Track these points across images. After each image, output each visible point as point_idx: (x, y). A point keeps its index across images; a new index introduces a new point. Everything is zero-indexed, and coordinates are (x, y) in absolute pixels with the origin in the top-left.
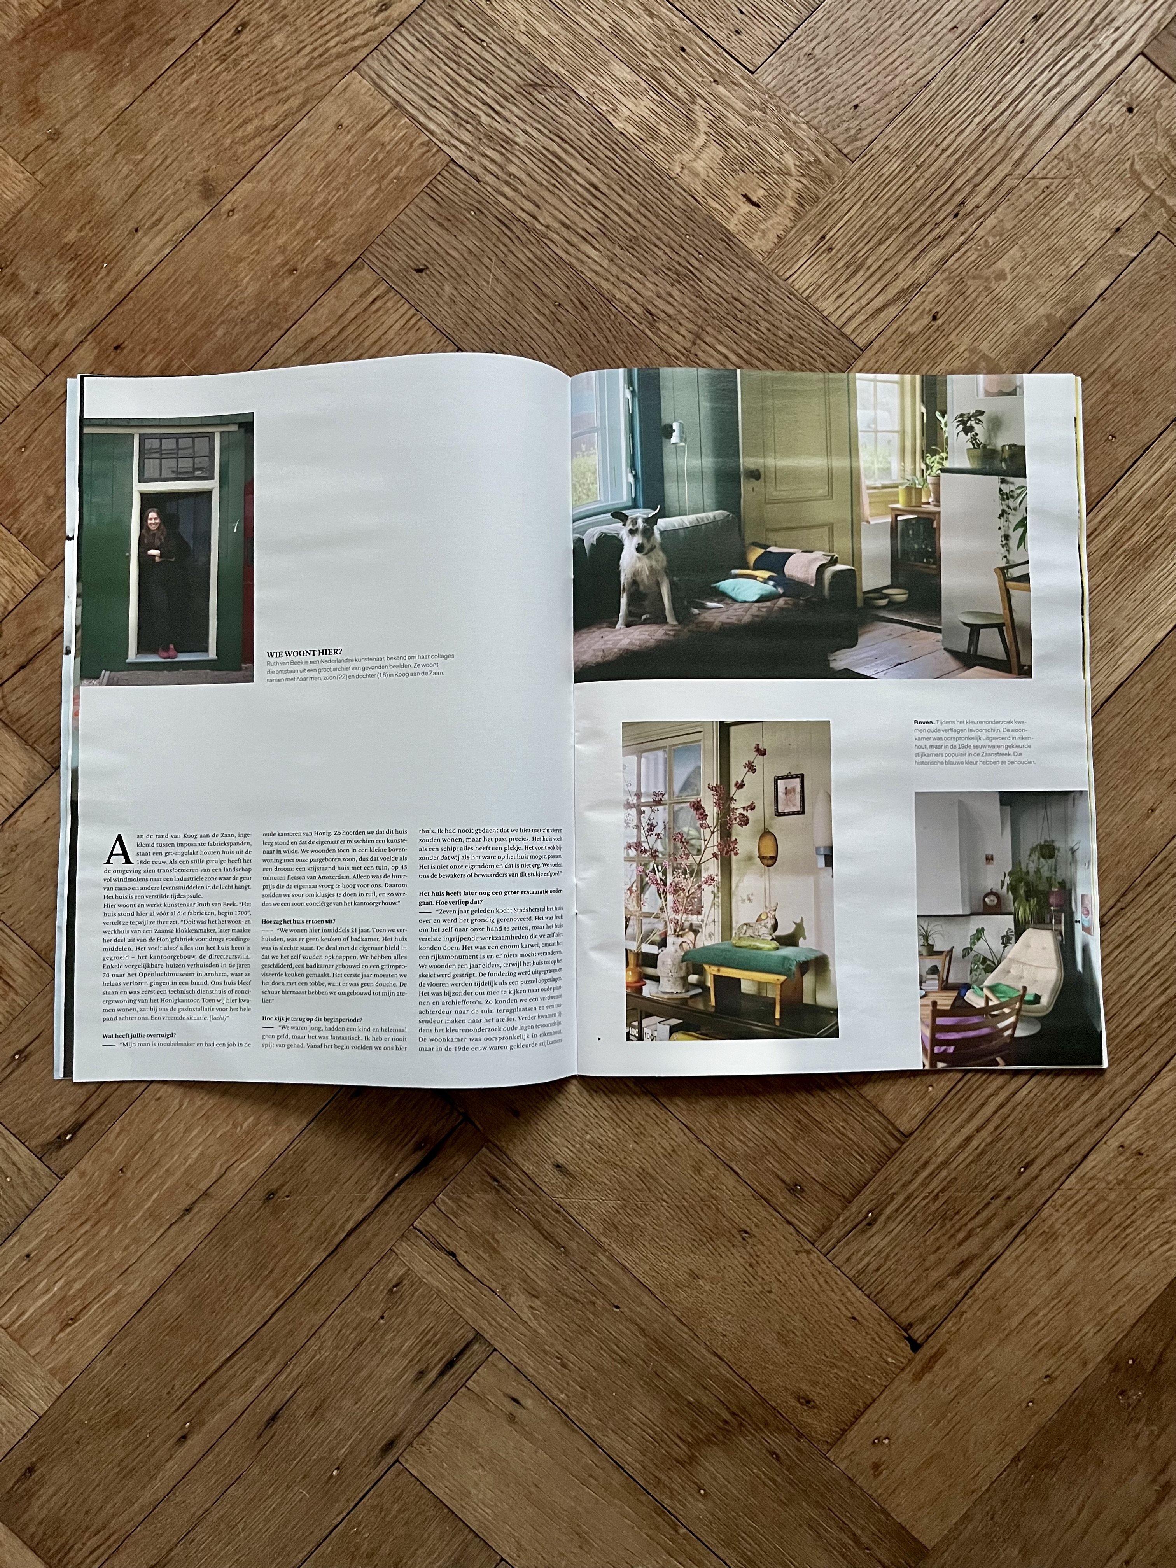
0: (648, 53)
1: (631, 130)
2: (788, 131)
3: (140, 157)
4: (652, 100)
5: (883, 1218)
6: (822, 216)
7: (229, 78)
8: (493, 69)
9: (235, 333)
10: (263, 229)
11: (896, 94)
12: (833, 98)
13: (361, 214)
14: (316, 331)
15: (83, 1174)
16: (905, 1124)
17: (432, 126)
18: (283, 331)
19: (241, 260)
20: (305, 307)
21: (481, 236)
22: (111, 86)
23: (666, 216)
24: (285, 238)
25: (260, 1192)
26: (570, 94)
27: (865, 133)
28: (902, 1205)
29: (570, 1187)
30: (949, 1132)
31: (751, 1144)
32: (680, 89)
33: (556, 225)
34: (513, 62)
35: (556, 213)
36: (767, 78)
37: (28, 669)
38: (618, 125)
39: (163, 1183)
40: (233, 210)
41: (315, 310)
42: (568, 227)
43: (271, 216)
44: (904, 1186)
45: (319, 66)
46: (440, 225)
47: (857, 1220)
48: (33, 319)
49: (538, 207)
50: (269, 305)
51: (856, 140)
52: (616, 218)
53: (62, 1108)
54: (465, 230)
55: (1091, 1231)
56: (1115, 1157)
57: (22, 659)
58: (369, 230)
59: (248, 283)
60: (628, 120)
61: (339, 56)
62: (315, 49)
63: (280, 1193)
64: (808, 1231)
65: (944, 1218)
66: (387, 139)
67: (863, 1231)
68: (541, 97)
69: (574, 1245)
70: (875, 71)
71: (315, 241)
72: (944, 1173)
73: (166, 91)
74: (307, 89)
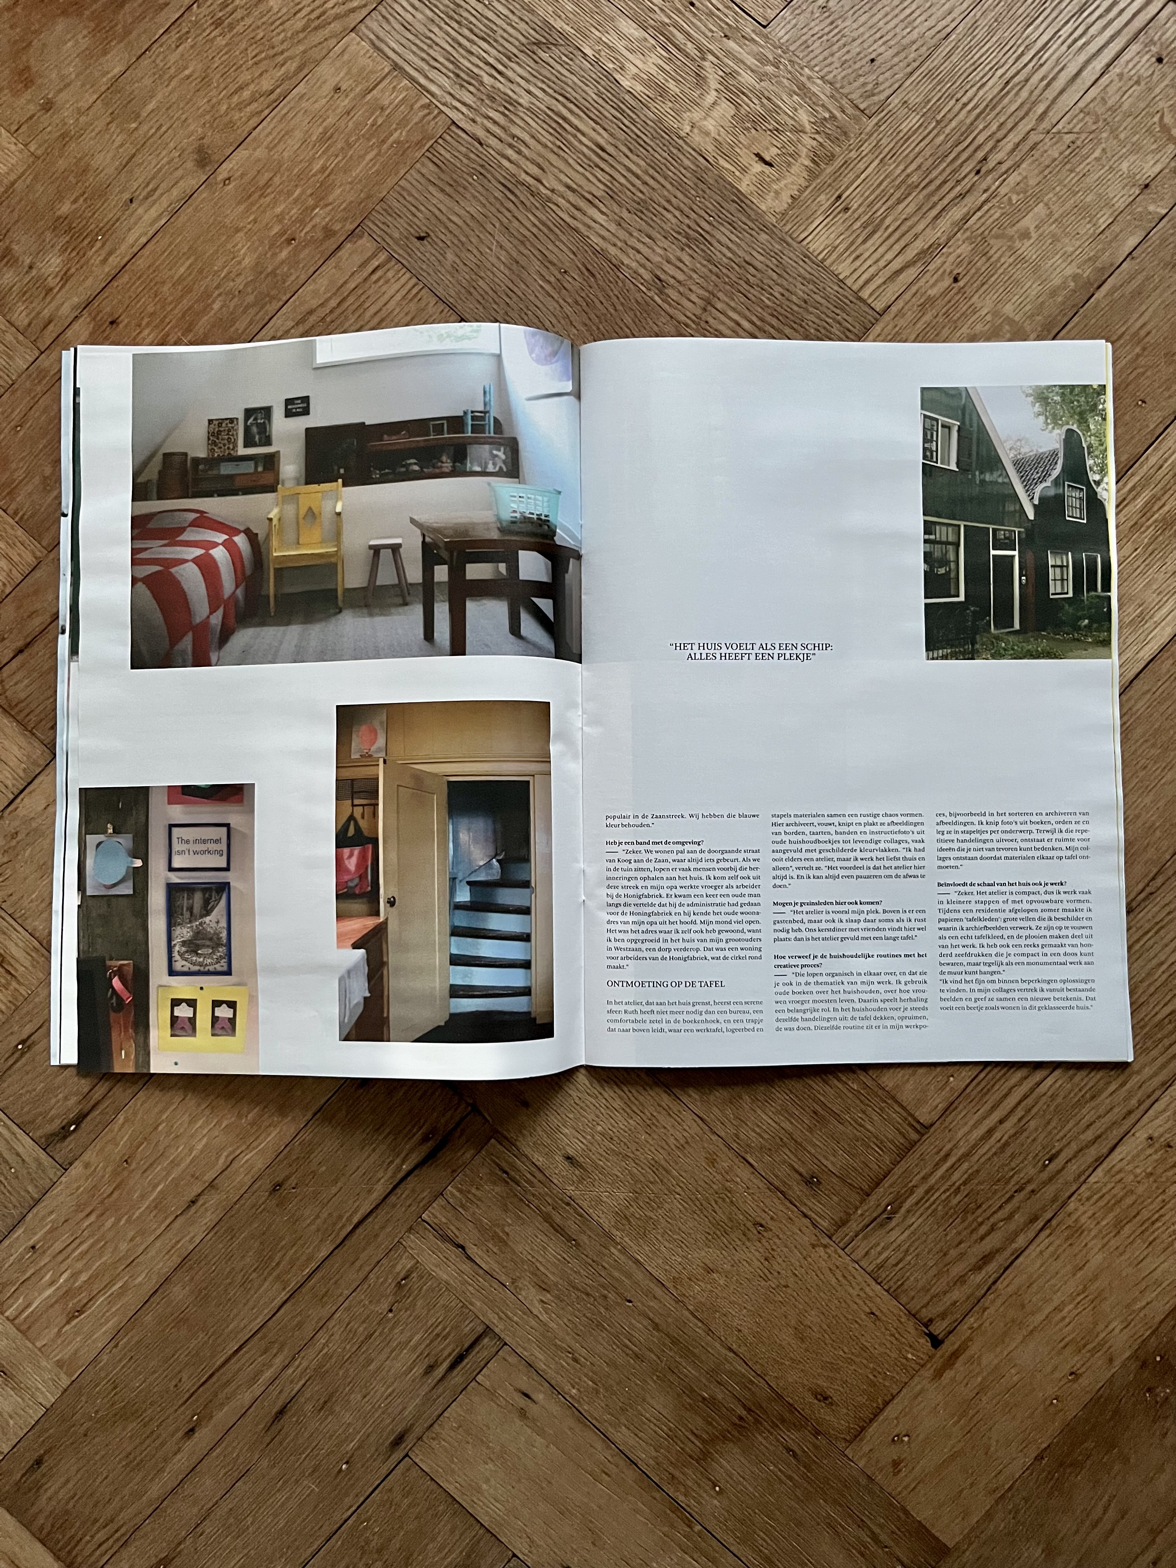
0: (656, 8)
1: (639, 88)
2: (802, 87)
3: (134, 125)
4: (661, 57)
5: (903, 1210)
6: (837, 175)
7: (224, 42)
8: (495, 28)
9: (232, 304)
10: (260, 197)
11: (914, 47)
12: (848, 52)
13: (361, 180)
14: (314, 303)
15: (87, 1166)
16: (924, 1115)
17: (433, 88)
18: (281, 303)
19: (238, 230)
20: (303, 277)
21: (484, 201)
22: (105, 53)
23: (675, 178)
24: (282, 207)
25: (266, 1184)
26: (575, 52)
27: (881, 88)
28: (922, 1199)
29: (581, 1180)
30: (972, 1123)
31: (766, 1136)
32: (689, 45)
33: (562, 189)
34: (517, 20)
35: (562, 177)
36: (780, 32)
37: (26, 654)
38: (626, 83)
39: (168, 1174)
40: (229, 179)
41: (314, 281)
42: (573, 191)
43: (267, 185)
44: (925, 1178)
45: (316, 28)
46: (442, 190)
47: (875, 1215)
48: (27, 295)
49: (543, 169)
50: (268, 275)
51: (873, 95)
52: (623, 180)
53: (66, 1098)
54: (468, 195)
55: (1118, 1226)
56: (1144, 1150)
57: (20, 644)
58: (368, 197)
59: (245, 254)
60: (636, 77)
61: (337, 17)
62: (313, 11)
63: (286, 1186)
64: (825, 1224)
65: (965, 1211)
66: (386, 102)
67: (882, 1225)
68: (545, 56)
69: (585, 1238)
70: (892, 24)
71: (314, 209)
72: (965, 1166)
73: (161, 57)
74: (304, 52)
